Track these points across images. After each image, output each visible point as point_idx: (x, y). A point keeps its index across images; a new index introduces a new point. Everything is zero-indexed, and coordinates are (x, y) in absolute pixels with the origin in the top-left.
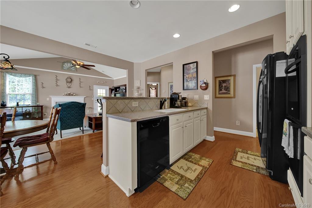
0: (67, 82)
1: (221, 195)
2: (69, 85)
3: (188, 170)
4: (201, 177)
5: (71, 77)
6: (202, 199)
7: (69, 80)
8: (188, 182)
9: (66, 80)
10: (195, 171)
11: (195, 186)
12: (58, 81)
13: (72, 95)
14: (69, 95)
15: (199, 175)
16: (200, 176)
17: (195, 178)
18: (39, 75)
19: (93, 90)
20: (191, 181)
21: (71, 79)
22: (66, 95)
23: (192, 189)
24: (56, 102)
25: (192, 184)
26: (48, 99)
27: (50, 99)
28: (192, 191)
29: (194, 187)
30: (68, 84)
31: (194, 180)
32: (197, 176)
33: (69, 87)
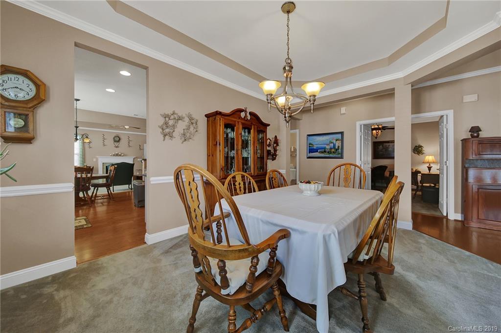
0: (115, 141)
2: (117, 144)
5: (119, 136)
7: (117, 139)
9: (114, 138)
12: (105, 140)
13: (120, 155)
14: (117, 155)
19: (144, 149)
21: (118, 137)
22: (114, 155)
24: (103, 163)
26: (95, 160)
27: (97, 160)
30: (115, 143)
33: (117, 147)
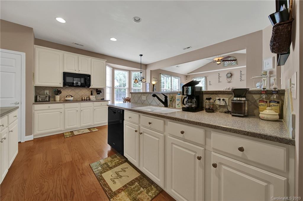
0: (228, 77)
1: (72, 189)
3: (117, 175)
4: (100, 182)
5: (231, 72)
6: (81, 173)
7: (229, 75)
8: (102, 170)
9: (227, 75)
10: (112, 180)
11: (94, 174)
12: (220, 78)
15: (104, 182)
16: (102, 182)
17: (102, 177)
18: (208, 76)
20: (101, 173)
23: (94, 170)
25: (98, 172)
28: (92, 170)
29: (95, 172)
30: (228, 79)
31: (101, 175)
32: (104, 179)
33: (229, 82)
